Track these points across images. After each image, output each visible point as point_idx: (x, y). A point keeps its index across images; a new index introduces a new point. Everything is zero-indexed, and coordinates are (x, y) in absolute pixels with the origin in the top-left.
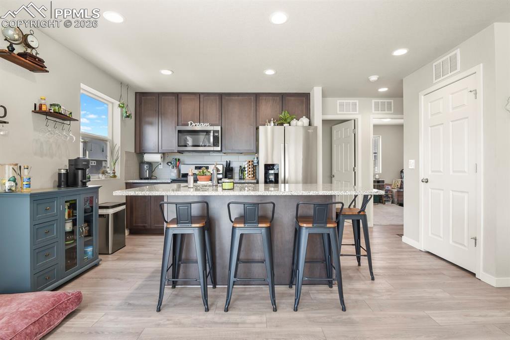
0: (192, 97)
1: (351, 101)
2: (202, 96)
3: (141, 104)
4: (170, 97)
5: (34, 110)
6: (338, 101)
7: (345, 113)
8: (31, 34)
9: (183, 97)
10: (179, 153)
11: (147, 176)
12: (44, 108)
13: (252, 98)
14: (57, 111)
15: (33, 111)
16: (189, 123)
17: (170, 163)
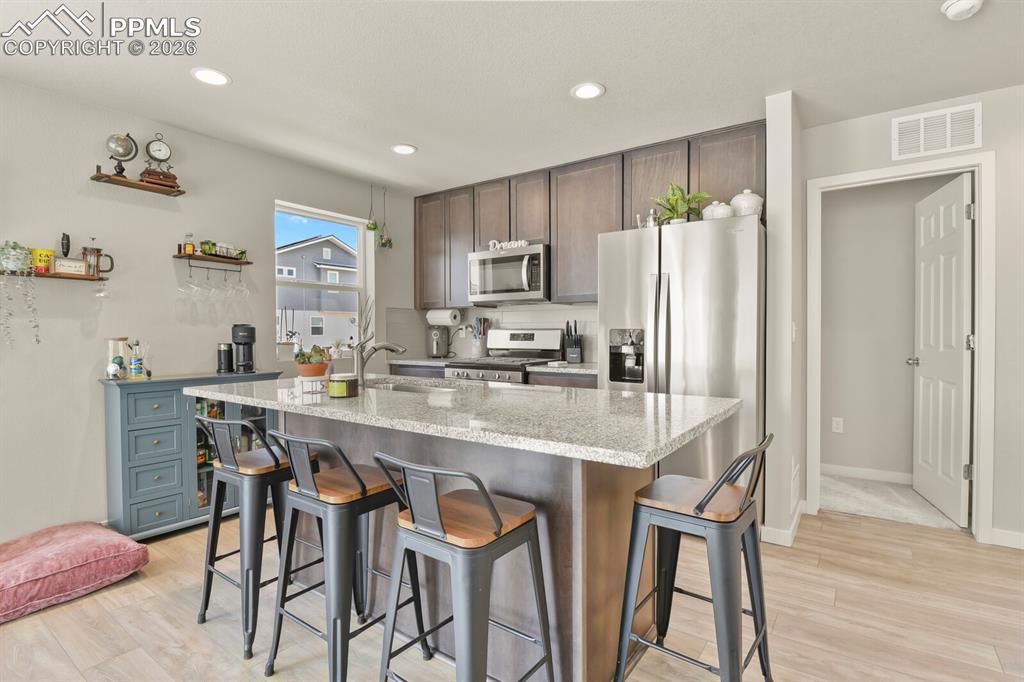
0: (497, 188)
1: (949, 111)
2: (513, 183)
3: (421, 217)
4: (463, 196)
5: (176, 253)
6: (895, 122)
7: (922, 153)
8: (159, 140)
9: (483, 191)
10: (478, 306)
11: (435, 352)
12: (189, 250)
13: (614, 165)
14: (208, 252)
15: (175, 257)
16: (491, 243)
17: (471, 326)
